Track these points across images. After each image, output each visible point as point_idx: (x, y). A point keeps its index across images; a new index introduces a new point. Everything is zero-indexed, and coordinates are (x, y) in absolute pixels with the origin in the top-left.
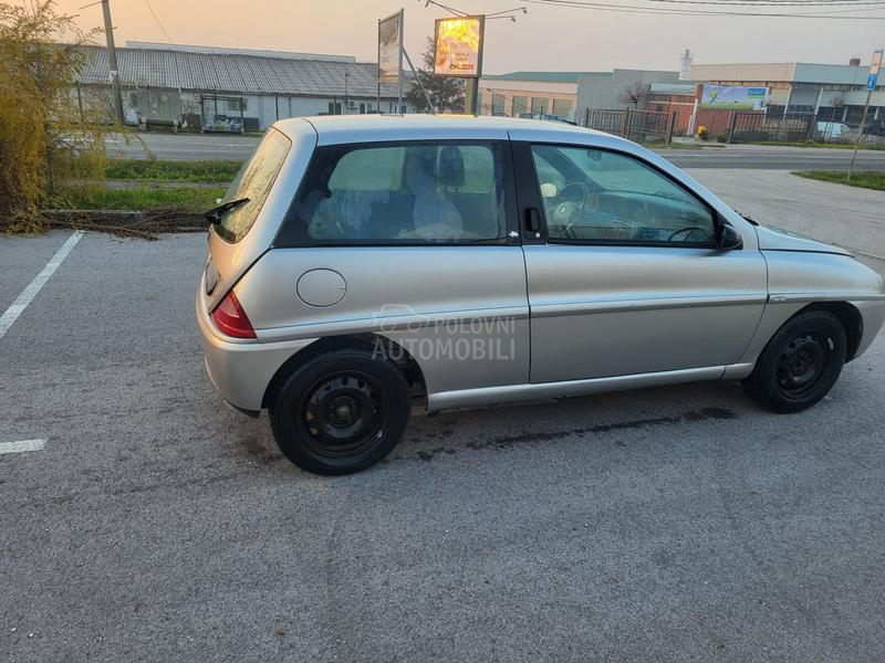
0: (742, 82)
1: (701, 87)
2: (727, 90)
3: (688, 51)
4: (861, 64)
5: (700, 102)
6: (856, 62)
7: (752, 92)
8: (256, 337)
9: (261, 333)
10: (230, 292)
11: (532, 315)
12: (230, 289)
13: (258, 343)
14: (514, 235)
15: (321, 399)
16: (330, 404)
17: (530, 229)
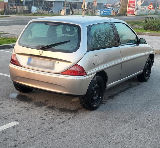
8: (87, 75)
9: (88, 73)
10: (76, 65)
11: (122, 62)
12: (76, 64)
13: (87, 76)
14: (117, 44)
15: (93, 89)
16: (94, 91)
17: (119, 42)
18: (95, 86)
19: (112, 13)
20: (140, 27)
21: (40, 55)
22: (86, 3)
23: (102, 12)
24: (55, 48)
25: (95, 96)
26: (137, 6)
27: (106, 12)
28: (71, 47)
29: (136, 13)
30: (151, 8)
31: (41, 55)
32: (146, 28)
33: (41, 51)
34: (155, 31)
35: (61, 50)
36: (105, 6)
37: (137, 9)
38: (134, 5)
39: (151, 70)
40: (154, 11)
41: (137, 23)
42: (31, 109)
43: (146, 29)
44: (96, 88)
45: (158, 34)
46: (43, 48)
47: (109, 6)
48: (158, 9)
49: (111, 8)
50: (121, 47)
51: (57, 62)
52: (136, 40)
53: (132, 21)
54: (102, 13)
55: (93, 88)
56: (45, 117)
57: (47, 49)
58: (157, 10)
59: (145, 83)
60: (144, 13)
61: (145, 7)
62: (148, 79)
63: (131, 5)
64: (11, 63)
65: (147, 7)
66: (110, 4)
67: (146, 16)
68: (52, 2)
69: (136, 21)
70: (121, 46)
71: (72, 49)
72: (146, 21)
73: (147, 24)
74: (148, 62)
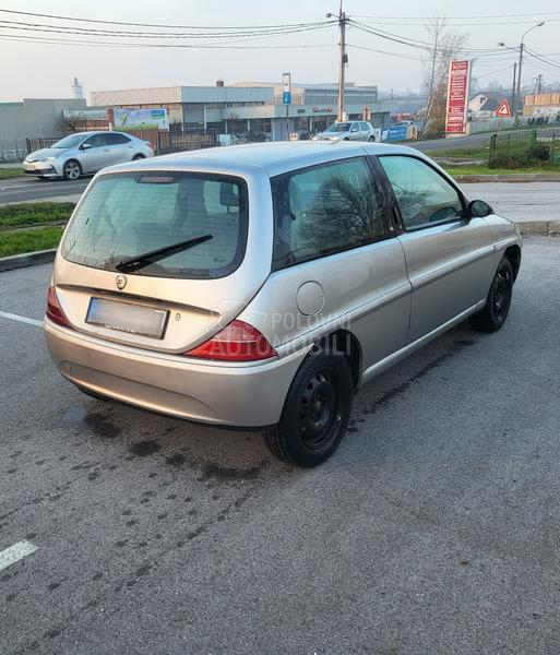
0: (141, 105)
1: (111, 112)
2: (133, 113)
3: (76, 79)
4: (225, 85)
5: (113, 125)
6: (220, 84)
7: (155, 114)
8: (277, 354)
9: (279, 350)
10: (234, 322)
11: (413, 290)
12: (234, 320)
13: (279, 359)
14: (392, 229)
15: (309, 398)
16: (313, 402)
17: (397, 223)
18: (316, 383)
19: (410, 135)
20: (479, 162)
21: (117, 290)
22: (344, 114)
23: (386, 133)
24: (166, 263)
25: (319, 416)
26: (470, 111)
27: (395, 132)
28: (216, 259)
29: (467, 129)
30: (505, 111)
31: (123, 291)
32: (494, 162)
33: (121, 276)
34: (518, 170)
35: (181, 270)
36: (394, 119)
37: (470, 119)
38: (462, 109)
39: (513, 295)
40: (511, 120)
41: (470, 153)
42: (105, 472)
43: (493, 165)
44: (321, 391)
45: (525, 177)
46: (127, 267)
47: (403, 118)
48: (521, 114)
49: (409, 122)
50: (405, 238)
51: (174, 313)
52: (460, 208)
53: (459, 148)
54: (384, 137)
55: (308, 393)
56: (139, 510)
57: (139, 267)
58: (519, 117)
59: (494, 336)
60: (487, 128)
61: (489, 112)
62: (502, 323)
63: (456, 109)
64: (50, 317)
65: (494, 114)
66: (405, 114)
67: (492, 134)
68: (268, 120)
69: (469, 147)
70: (406, 234)
71: (217, 265)
72: (494, 146)
73: (497, 152)
74: (502, 271)
